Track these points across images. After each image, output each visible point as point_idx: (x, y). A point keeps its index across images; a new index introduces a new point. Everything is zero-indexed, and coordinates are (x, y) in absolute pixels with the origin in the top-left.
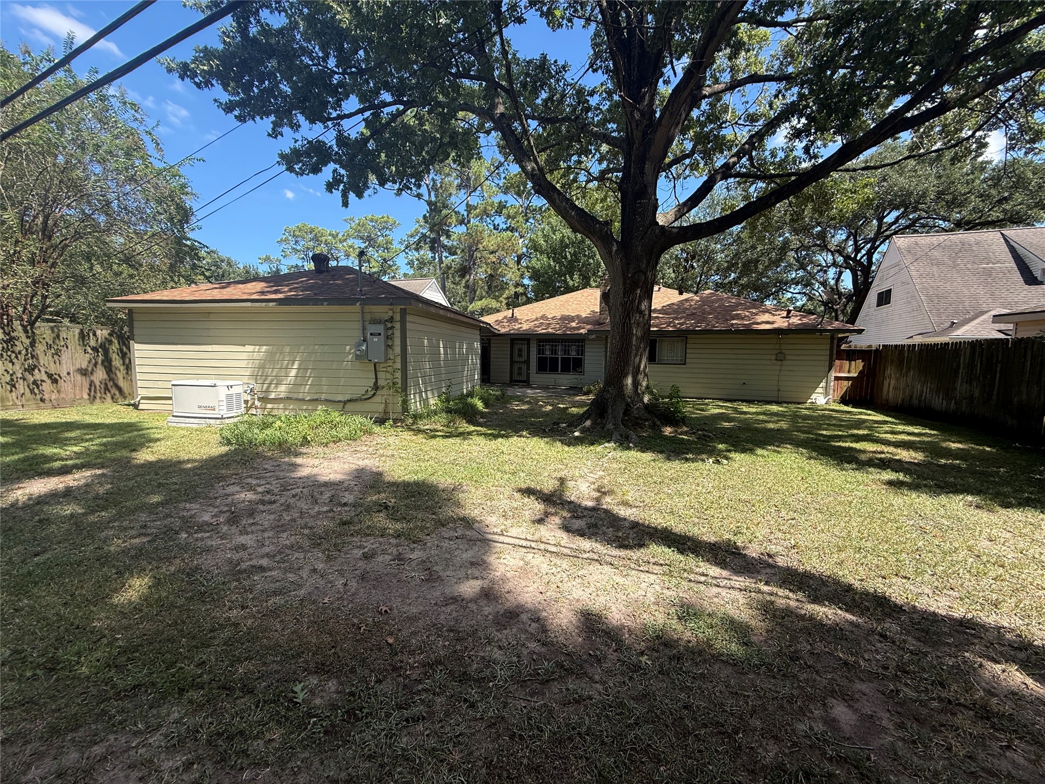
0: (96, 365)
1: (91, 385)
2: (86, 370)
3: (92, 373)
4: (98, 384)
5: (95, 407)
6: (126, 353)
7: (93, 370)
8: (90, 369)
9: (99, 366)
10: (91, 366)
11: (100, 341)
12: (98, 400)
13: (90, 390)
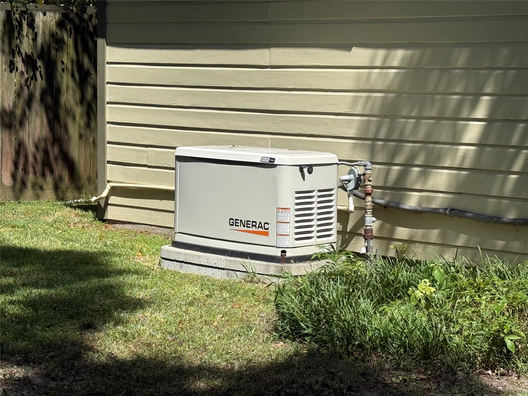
0: (29, 102)
1: (18, 153)
2: (12, 114)
3: (22, 124)
4: (31, 148)
5: (22, 208)
6: (88, 73)
7: (24, 114)
8: (18, 112)
9: (36, 106)
10: (21, 104)
11: (40, 40)
12: (29, 192)
13: (16, 164)
